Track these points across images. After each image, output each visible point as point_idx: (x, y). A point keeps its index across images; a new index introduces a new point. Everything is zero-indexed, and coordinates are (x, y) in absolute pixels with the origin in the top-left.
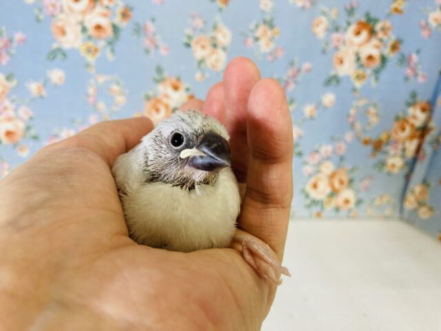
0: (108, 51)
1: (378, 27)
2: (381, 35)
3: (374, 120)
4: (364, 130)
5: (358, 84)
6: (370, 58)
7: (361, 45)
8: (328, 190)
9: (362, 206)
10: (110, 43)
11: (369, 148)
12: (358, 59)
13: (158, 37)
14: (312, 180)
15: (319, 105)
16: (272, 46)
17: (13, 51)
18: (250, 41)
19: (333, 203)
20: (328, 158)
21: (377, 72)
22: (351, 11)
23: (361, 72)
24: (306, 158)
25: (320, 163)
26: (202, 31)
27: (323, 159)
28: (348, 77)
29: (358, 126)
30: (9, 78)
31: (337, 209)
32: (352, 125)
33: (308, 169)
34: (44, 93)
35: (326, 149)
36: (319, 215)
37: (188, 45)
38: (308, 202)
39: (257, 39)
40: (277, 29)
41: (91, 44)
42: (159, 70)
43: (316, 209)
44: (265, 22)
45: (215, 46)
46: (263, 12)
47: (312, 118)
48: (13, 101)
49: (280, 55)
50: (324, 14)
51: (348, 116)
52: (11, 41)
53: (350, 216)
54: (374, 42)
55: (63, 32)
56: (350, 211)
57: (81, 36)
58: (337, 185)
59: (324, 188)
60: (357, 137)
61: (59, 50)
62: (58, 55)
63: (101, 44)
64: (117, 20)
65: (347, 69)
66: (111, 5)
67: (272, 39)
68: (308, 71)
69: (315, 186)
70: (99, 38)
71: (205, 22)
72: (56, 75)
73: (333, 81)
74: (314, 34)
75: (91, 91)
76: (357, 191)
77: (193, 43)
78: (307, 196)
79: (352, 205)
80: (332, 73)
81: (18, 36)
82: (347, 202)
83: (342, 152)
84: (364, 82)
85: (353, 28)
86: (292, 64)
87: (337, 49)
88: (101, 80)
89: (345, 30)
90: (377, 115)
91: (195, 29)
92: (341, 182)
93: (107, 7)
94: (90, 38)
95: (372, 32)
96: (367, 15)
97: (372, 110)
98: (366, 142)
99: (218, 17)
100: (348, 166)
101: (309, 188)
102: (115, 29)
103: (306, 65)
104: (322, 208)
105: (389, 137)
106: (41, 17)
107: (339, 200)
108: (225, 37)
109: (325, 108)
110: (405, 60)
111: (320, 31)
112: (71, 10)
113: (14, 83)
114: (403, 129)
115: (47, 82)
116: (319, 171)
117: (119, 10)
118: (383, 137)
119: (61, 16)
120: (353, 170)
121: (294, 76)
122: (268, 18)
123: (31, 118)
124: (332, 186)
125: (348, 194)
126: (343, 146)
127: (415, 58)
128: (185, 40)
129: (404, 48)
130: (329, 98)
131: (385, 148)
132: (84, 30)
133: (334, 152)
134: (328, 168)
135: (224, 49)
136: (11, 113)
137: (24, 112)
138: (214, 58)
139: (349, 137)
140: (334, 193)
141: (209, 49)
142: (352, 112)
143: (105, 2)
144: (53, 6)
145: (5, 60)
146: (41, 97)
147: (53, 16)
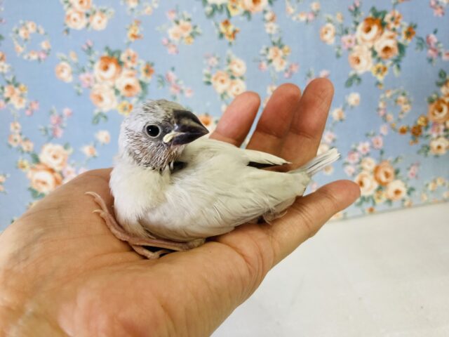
1: (387, 18)
2: (392, 25)
4: (398, 120)
5: (380, 78)
6: (387, 49)
7: (374, 40)
8: (376, 185)
9: (416, 194)
10: (141, 98)
11: (409, 135)
12: (374, 53)
13: (181, 83)
14: (357, 178)
15: (346, 106)
16: (286, 63)
17: (64, 125)
18: (264, 64)
19: (384, 198)
20: (368, 155)
21: (397, 61)
22: (356, 11)
23: (380, 65)
24: (346, 159)
25: (361, 161)
26: (218, 67)
27: (364, 156)
28: (368, 74)
29: (390, 117)
30: (66, 147)
31: (389, 201)
32: (385, 118)
33: (350, 169)
34: (96, 153)
36: (371, 210)
37: (209, 83)
39: (270, 61)
40: (286, 48)
41: (125, 102)
43: (367, 206)
44: (274, 44)
45: (233, 78)
46: (270, 35)
47: (341, 120)
48: (73, 165)
49: (295, 69)
50: (330, 21)
51: (379, 109)
52: (61, 116)
53: (405, 206)
54: (387, 33)
55: (101, 99)
56: (403, 200)
57: (116, 98)
59: (371, 184)
61: (101, 114)
62: (100, 119)
63: (134, 100)
64: (143, 77)
65: (366, 66)
66: (135, 66)
69: (360, 184)
70: (131, 96)
71: (218, 59)
72: (103, 136)
73: (354, 81)
74: (325, 42)
76: (406, 181)
77: (212, 80)
79: (404, 194)
80: (352, 73)
82: (397, 192)
83: (381, 146)
84: (386, 73)
85: (362, 26)
86: (309, 75)
87: (350, 49)
89: (355, 30)
90: (409, 102)
91: (211, 67)
92: (387, 175)
93: (132, 69)
94: (123, 98)
95: (383, 25)
96: (373, 9)
97: (402, 98)
98: (403, 131)
99: (229, 51)
100: (390, 157)
102: (142, 84)
103: (324, 73)
104: (374, 203)
105: (426, 121)
106: (81, 91)
107: (389, 192)
108: (240, 67)
109: (352, 107)
110: (423, 43)
111: (329, 38)
112: (103, 79)
113: (71, 151)
114: (441, 110)
115: (96, 144)
116: (362, 169)
117: (142, 68)
118: (421, 122)
119: (96, 86)
120: (396, 160)
122: (276, 39)
124: (378, 180)
125: (395, 185)
126: (380, 140)
127: (434, 38)
128: (205, 79)
129: (419, 32)
130: (354, 98)
131: (424, 133)
132: (117, 92)
133: (372, 147)
134: (370, 164)
135: (242, 78)
138: (234, 88)
139: (384, 130)
140: (382, 187)
141: (228, 81)
142: (381, 105)
143: (129, 64)
144: (89, 79)
145: (60, 133)
146: (94, 157)
147: (90, 87)
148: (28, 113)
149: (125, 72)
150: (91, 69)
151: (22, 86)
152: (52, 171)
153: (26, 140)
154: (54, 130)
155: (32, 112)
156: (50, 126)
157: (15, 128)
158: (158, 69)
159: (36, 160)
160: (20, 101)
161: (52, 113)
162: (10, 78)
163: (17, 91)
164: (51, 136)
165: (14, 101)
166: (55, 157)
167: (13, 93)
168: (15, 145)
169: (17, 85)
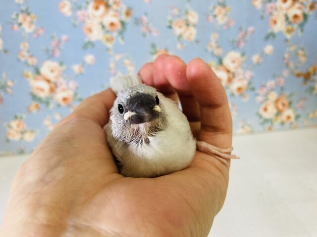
0: (120, 38)
3: (303, 59)
4: (296, 67)
5: (289, 36)
6: (296, 17)
7: (288, 9)
8: (275, 111)
9: (300, 120)
10: (121, 33)
11: (301, 79)
12: (287, 18)
13: (151, 25)
14: (263, 106)
15: (263, 54)
16: (226, 19)
17: (62, 47)
18: (211, 18)
19: (280, 119)
20: (272, 90)
21: (301, 26)
23: (290, 27)
24: (258, 91)
25: (267, 94)
26: (179, 16)
27: (269, 91)
28: (281, 33)
29: (292, 65)
30: (61, 64)
31: (282, 123)
32: (287, 65)
33: (260, 99)
34: (83, 71)
36: (270, 129)
37: (170, 27)
38: (262, 121)
39: (215, 16)
40: (228, 7)
41: (109, 35)
42: (153, 46)
43: (267, 125)
44: (219, 4)
45: (188, 25)
47: (258, 64)
48: (65, 79)
49: (232, 24)
51: (284, 59)
52: (59, 42)
53: (293, 127)
54: (297, 5)
55: (90, 30)
56: (291, 124)
57: (102, 31)
58: (280, 106)
59: (272, 110)
60: (292, 73)
61: (89, 43)
62: (89, 46)
63: (115, 34)
64: (123, 17)
65: (280, 27)
66: (119, 9)
67: (225, 15)
68: (253, 32)
69: (265, 109)
70: (113, 31)
71: (180, 11)
72: (89, 58)
73: (270, 36)
74: (254, 7)
75: (112, 65)
76: (295, 110)
77: (173, 26)
78: (261, 117)
79: (293, 119)
80: (269, 31)
81: (64, 37)
82: (289, 117)
83: (282, 84)
84: (293, 34)
86: (240, 29)
87: (271, 14)
88: (118, 57)
90: (305, 55)
91: (173, 16)
92: (284, 105)
93: (116, 11)
97: (301, 52)
98: (298, 75)
99: (188, 6)
100: (287, 93)
101: (261, 112)
102: (123, 23)
103: (251, 29)
104: (272, 124)
105: (315, 69)
106: (77, 24)
107: (283, 117)
108: (194, 18)
109: (266, 55)
111: (258, 4)
112: (94, 16)
113: (64, 68)
115: (84, 64)
116: (267, 99)
117: (124, 11)
118: (311, 70)
120: (291, 95)
121: (243, 37)
122: (221, 1)
123: (77, 88)
124: (277, 108)
125: (289, 112)
126: (282, 80)
128: (168, 24)
130: (269, 49)
131: (312, 77)
132: (103, 27)
133: (277, 84)
134: (273, 96)
135: (194, 26)
136: (64, 86)
137: (72, 85)
138: (188, 32)
139: (286, 73)
140: (279, 113)
141: (184, 27)
142: (286, 56)
143: (115, 7)
144: (83, 15)
145: (58, 54)
146: (82, 74)
147: (84, 22)
148: (35, 36)
149: (111, 12)
150: (86, 8)
151: (33, 15)
152: (48, 81)
153: (31, 56)
154: (53, 52)
155: (38, 36)
156: (50, 48)
157: (24, 47)
158: (135, 13)
159: (38, 72)
160: (30, 27)
161: (53, 37)
162: (24, 8)
163: (28, 19)
164: (50, 55)
165: (25, 26)
166: (52, 71)
167: (25, 19)
168: (23, 59)
169: (29, 14)
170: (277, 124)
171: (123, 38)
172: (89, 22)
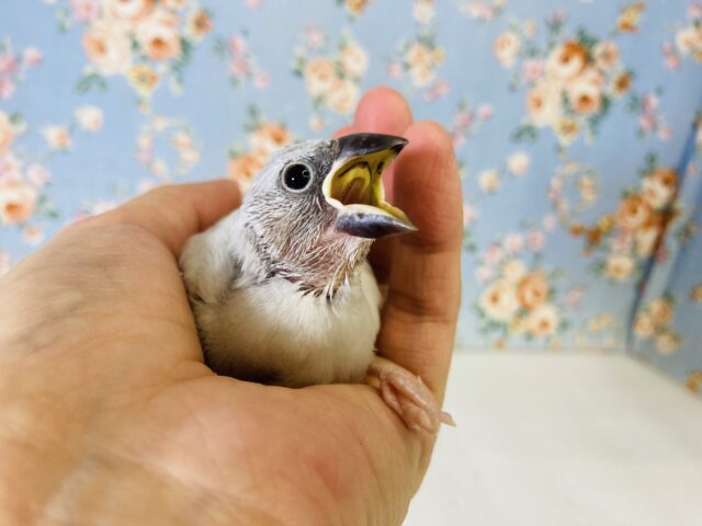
0: (172, 80)
1: (598, 51)
2: (601, 63)
3: (589, 197)
4: (574, 213)
5: (565, 141)
6: (585, 99)
7: (570, 79)
8: (515, 306)
9: (569, 333)
10: (177, 67)
11: (580, 242)
12: (565, 100)
13: (252, 61)
14: (489, 291)
15: (504, 172)
16: (431, 78)
17: (21, 77)
18: (397, 69)
19: (524, 326)
20: (516, 255)
21: (594, 122)
22: (555, 26)
23: (569, 122)
24: (482, 254)
25: (503, 263)
26: (322, 52)
27: (508, 257)
28: (548, 130)
29: (565, 205)
30: (14, 119)
31: (529, 336)
32: (555, 205)
33: (484, 272)
34: (69, 143)
35: (514, 240)
36: (500, 345)
37: (299, 74)
38: (482, 323)
39: (407, 66)
40: (439, 51)
41: (146, 68)
42: (253, 112)
43: (495, 336)
44: (420, 40)
45: (341, 75)
46: (418, 25)
47: (491, 192)
48: (19, 156)
49: (444, 91)
50: (514, 29)
51: (548, 189)
52: (18, 60)
53: (550, 347)
54: (591, 74)
55: (101, 48)
56: (548, 339)
57: (130, 55)
58: (529, 296)
59: (509, 303)
60: (563, 224)
61: (95, 77)
62: (90, 84)
63: (162, 68)
64: (189, 31)
65: (548, 116)
66: (180, 8)
67: (431, 67)
68: (488, 118)
69: (495, 299)
70: (158, 59)
71: (327, 38)
72: (89, 116)
73: (526, 134)
74: (498, 61)
75: (144, 142)
76: (561, 308)
77: (307, 71)
78: (482, 314)
79: (552, 330)
80: (525, 121)
81: (31, 53)
82: (544, 324)
83: (538, 246)
84: (574, 137)
85: (559, 51)
86: (461, 106)
87: (532, 84)
88: (161, 124)
89: (546, 55)
90: (594, 188)
91: (310, 49)
92: (537, 294)
93: (173, 12)
94: (144, 58)
95: (588, 60)
96: (581, 33)
97: (586, 181)
98: (577, 231)
99: (347, 32)
100: (547, 268)
101: (485, 302)
102: (185, 45)
103: (485, 109)
104: (506, 334)
105: (612, 224)
106: (69, 24)
107: (532, 322)
108: (357, 61)
109: (512, 175)
110: (638, 104)
111: (507, 55)
112: (116, 15)
113: (21, 128)
114: (634, 211)
115: (73, 127)
116: (501, 276)
117: (192, 15)
118: (603, 223)
119: (99, 24)
120: (554, 275)
121: (465, 126)
122: (426, 32)
123: (48, 184)
124: (521, 298)
125: (546, 312)
126: (540, 237)
127: (654, 101)
128: (293, 65)
129: (637, 86)
130: (519, 161)
131: (604, 241)
132: (135, 45)
133: (526, 246)
134: (517, 271)
135: (357, 80)
136: (15, 174)
137: (36, 174)
138: (339, 94)
139: (549, 222)
140: (525, 310)
141: (332, 80)
142: (555, 183)
144: (88, 8)
145: (8, 91)
146: (64, 151)
147: (86, 23)
149: (159, 14)
158: (218, 26)
170: (516, 336)
171: (180, 80)
172: (99, 28)
